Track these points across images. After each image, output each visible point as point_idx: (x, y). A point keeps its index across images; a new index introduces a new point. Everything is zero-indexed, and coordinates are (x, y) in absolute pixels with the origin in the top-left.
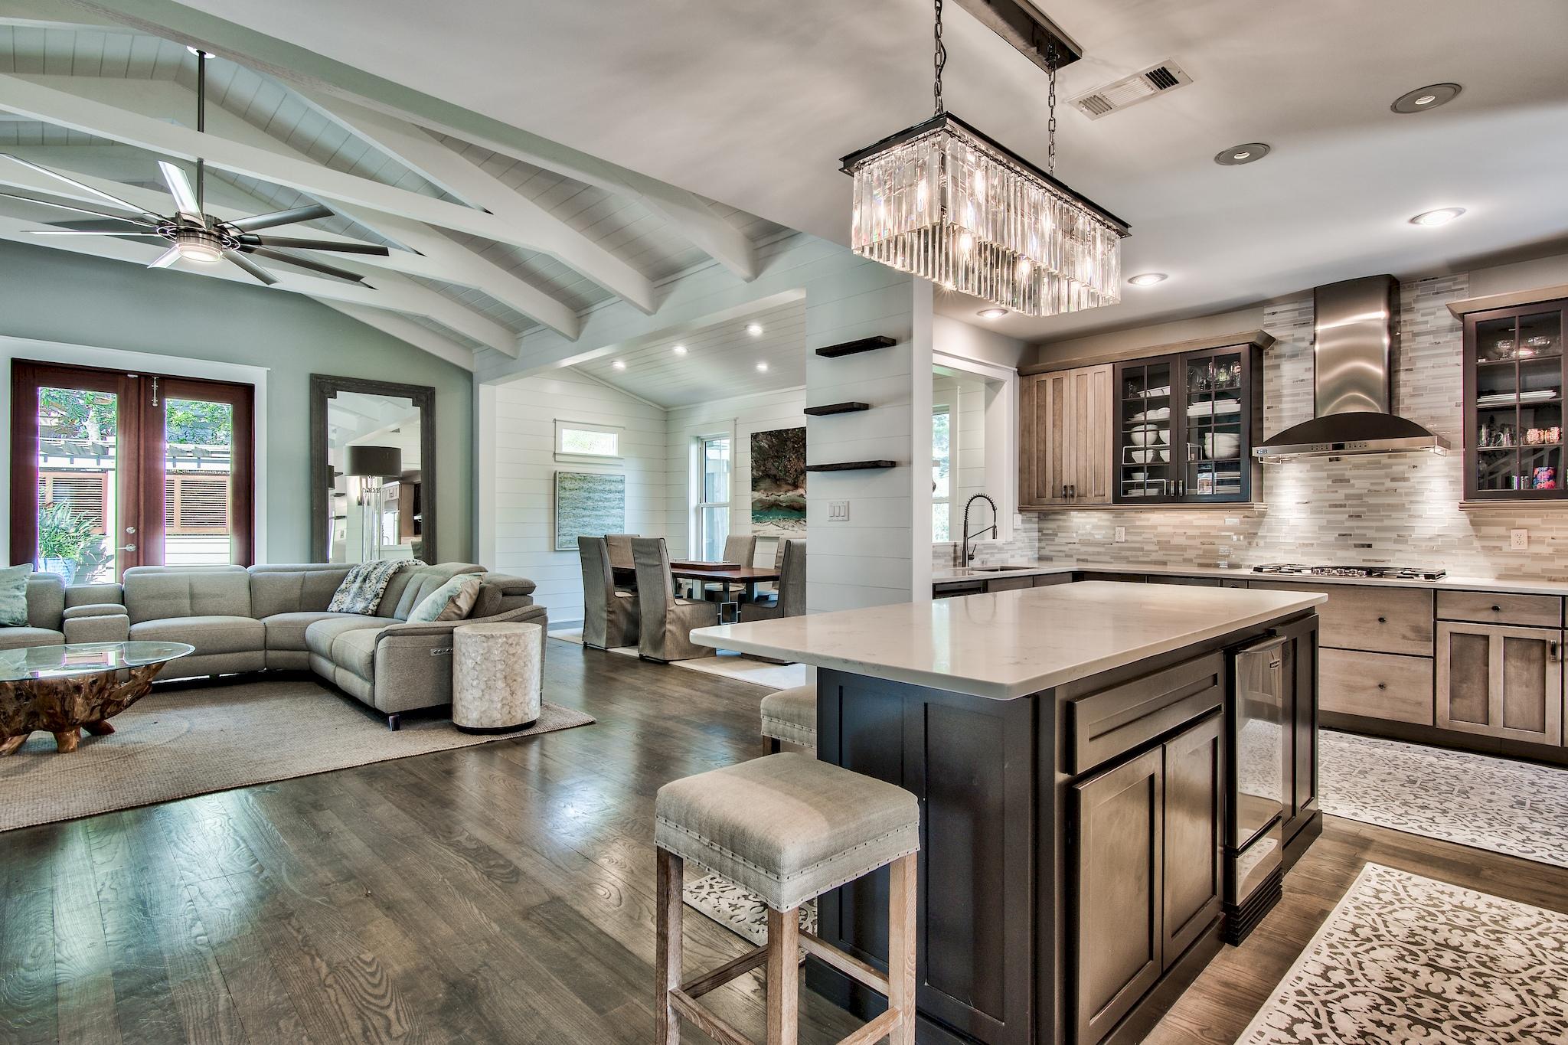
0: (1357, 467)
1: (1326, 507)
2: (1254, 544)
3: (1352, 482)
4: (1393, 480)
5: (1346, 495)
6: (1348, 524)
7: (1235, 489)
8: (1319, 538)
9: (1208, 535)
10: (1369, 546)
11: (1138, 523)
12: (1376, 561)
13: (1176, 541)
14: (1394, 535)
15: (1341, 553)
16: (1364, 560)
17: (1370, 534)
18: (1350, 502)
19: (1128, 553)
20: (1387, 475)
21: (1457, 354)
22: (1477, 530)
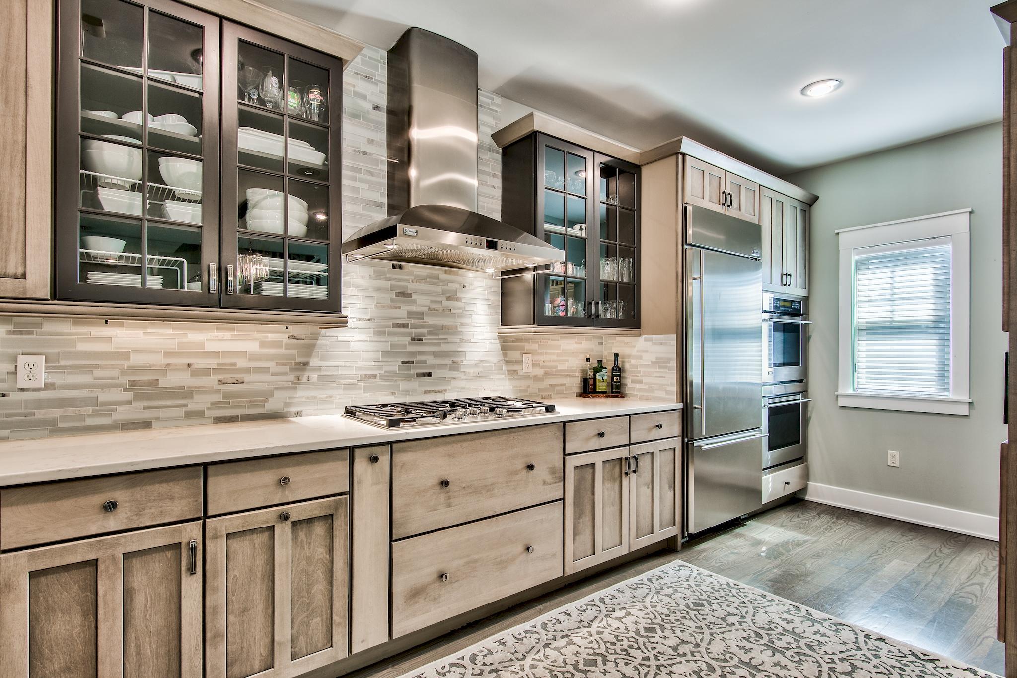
0: (418, 279)
1: (388, 327)
2: (305, 379)
3: (413, 297)
4: (449, 298)
5: (408, 313)
6: (411, 348)
7: (319, 292)
8: (381, 367)
9: (232, 368)
10: (429, 375)
11: (81, 347)
12: (435, 392)
13: (170, 380)
14: (448, 361)
15: (403, 385)
16: (425, 392)
17: (431, 360)
18: (412, 322)
19: (57, 413)
20: (444, 293)
21: (495, 176)
22: (505, 355)
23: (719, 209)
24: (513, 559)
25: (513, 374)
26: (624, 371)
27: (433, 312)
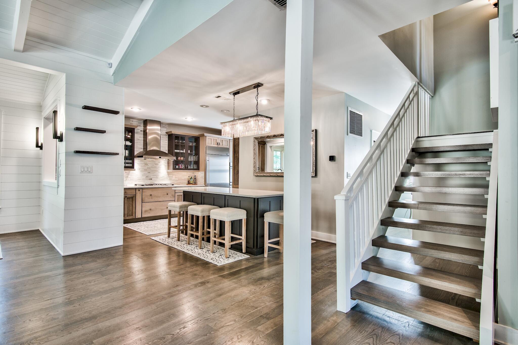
0: (149, 161)
1: (143, 170)
3: (148, 165)
5: (147, 168)
6: (147, 174)
7: (130, 165)
10: (151, 179)
12: (153, 182)
14: (156, 177)
15: (146, 181)
16: (150, 182)
17: (152, 176)
18: (148, 169)
20: (155, 164)
21: (166, 140)
22: (168, 176)
23: (216, 146)
24: (164, 209)
25: (170, 179)
26: (197, 179)
27: (152, 167)
